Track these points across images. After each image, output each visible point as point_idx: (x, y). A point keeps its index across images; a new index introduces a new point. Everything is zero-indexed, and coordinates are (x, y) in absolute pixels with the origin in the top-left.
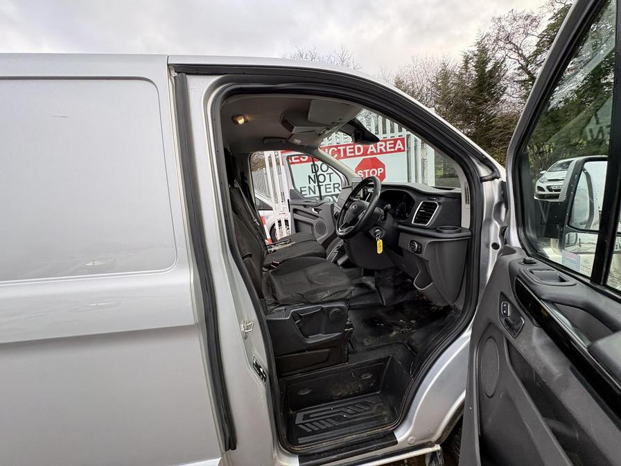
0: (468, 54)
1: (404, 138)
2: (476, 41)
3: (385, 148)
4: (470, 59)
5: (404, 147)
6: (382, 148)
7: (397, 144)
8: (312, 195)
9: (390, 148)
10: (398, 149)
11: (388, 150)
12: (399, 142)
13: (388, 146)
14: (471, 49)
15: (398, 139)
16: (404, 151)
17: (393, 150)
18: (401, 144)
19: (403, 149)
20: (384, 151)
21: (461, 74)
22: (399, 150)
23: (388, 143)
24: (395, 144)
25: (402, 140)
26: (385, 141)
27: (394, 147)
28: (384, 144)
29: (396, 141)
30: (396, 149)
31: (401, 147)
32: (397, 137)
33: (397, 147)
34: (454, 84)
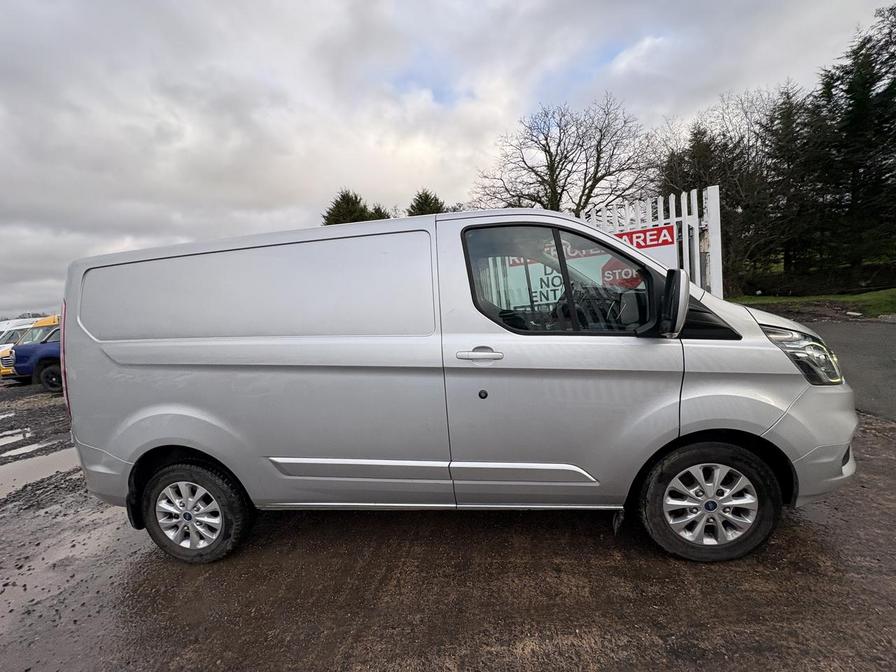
0: (833, 71)
1: (672, 227)
2: (849, 50)
3: (645, 240)
4: (838, 79)
5: (672, 237)
6: (640, 240)
7: (663, 234)
8: (545, 301)
9: (651, 240)
10: (663, 241)
11: (649, 243)
12: (665, 232)
13: (648, 238)
14: (838, 63)
15: (663, 228)
16: (672, 243)
17: (655, 242)
18: (667, 234)
19: (670, 240)
20: (643, 244)
21: (818, 107)
22: (665, 242)
23: (648, 234)
24: (659, 235)
25: (670, 230)
26: (644, 232)
27: (658, 239)
28: (642, 235)
29: (660, 231)
30: (660, 241)
31: (669, 238)
32: (661, 225)
33: (662, 239)
34: (805, 125)
